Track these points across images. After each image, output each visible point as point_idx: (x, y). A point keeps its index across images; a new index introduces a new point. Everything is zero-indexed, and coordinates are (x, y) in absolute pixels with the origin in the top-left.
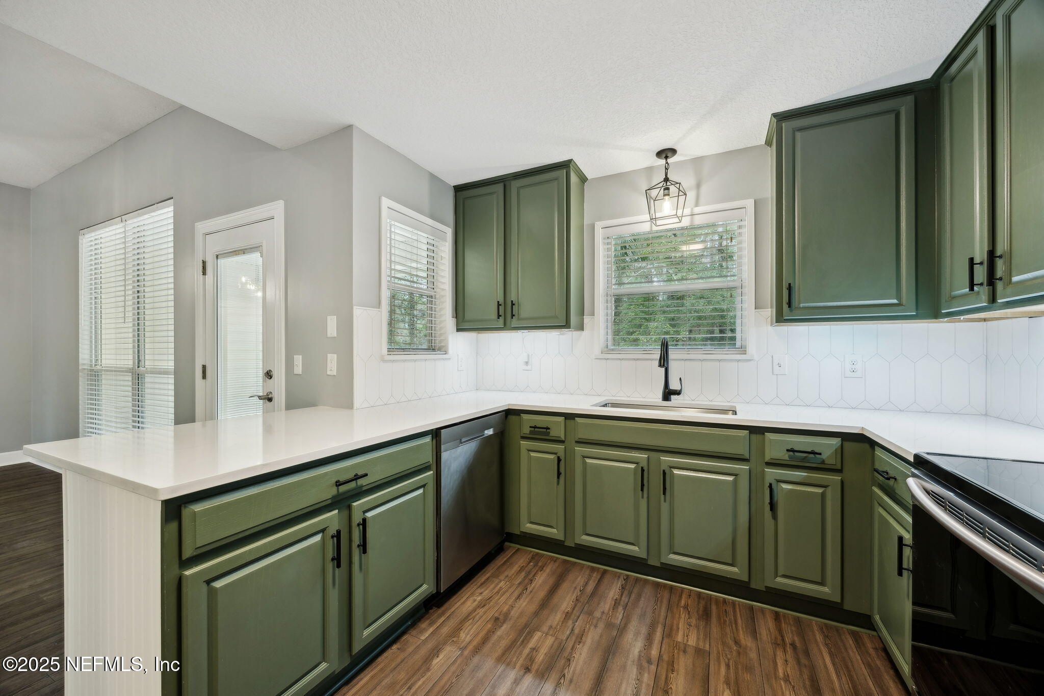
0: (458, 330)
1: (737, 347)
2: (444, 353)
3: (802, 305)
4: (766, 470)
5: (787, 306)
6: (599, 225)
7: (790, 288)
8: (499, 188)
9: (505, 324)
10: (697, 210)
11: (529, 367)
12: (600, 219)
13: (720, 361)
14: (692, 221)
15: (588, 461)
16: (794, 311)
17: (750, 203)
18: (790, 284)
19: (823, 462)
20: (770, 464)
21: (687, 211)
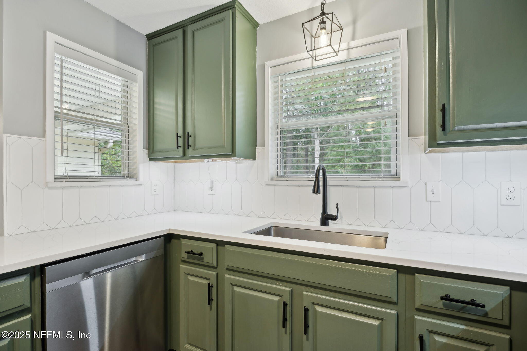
0: (151, 160)
1: (392, 174)
2: (135, 179)
3: (457, 128)
4: (417, 317)
5: (441, 129)
6: (268, 65)
7: (444, 110)
8: (179, 32)
9: (184, 154)
10: (353, 44)
11: (212, 192)
12: (269, 59)
13: (375, 187)
14: (348, 54)
15: (236, 289)
16: (448, 135)
17: (402, 34)
18: (444, 105)
19: (486, 315)
20: (420, 311)
21: (344, 46)
